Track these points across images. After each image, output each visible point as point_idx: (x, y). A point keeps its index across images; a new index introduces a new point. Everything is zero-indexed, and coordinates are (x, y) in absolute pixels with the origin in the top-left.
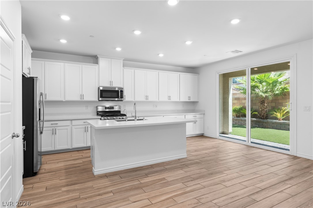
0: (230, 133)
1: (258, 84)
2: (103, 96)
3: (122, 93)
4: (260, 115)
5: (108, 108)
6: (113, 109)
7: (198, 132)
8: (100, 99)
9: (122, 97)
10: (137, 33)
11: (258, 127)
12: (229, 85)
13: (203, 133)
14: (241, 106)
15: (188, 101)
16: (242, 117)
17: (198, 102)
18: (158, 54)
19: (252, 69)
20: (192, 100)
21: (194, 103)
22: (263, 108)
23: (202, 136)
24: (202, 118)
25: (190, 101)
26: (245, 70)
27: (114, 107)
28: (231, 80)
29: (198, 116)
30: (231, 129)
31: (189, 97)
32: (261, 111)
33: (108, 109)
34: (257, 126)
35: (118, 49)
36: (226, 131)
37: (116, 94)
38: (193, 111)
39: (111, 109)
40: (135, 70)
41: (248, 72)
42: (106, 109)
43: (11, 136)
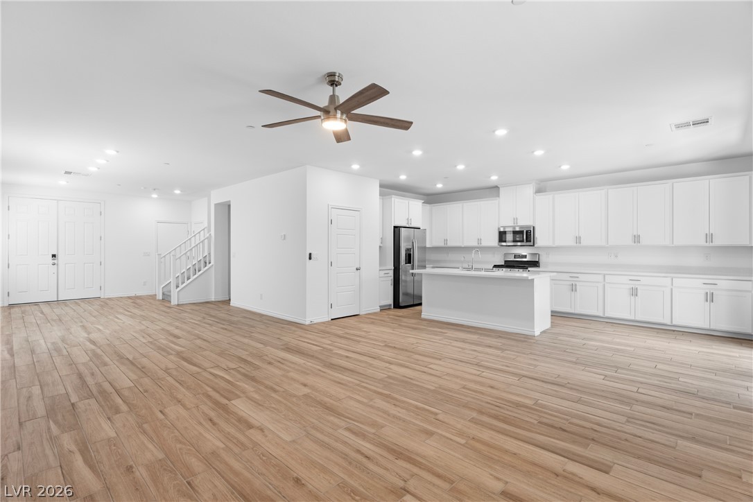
2: (504, 240)
3: (531, 235)
5: (519, 256)
6: (526, 258)
8: (499, 244)
27: (527, 255)
39: (522, 258)
42: (515, 258)
43: (355, 268)
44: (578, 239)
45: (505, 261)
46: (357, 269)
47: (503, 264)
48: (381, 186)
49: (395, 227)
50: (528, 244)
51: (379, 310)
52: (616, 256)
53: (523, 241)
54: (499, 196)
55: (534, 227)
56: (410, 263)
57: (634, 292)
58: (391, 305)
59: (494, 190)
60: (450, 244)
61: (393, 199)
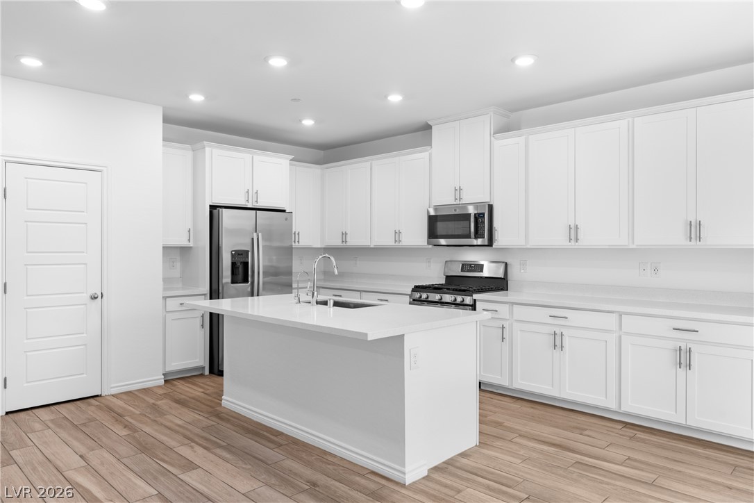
2: (438, 233)
5: (470, 268)
6: (482, 271)
9: (481, 233)
27: (485, 264)
33: (468, 270)
39: (476, 271)
42: (462, 270)
43: (87, 296)
44: (574, 232)
45: (448, 277)
46: (94, 298)
47: (443, 282)
48: (167, 120)
49: (212, 207)
50: (479, 241)
51: (162, 382)
52: (656, 270)
53: (468, 236)
54: (430, 144)
55: (491, 208)
56: (245, 280)
57: (684, 359)
58: (203, 368)
59: (421, 132)
60: (353, 242)
61: (207, 149)
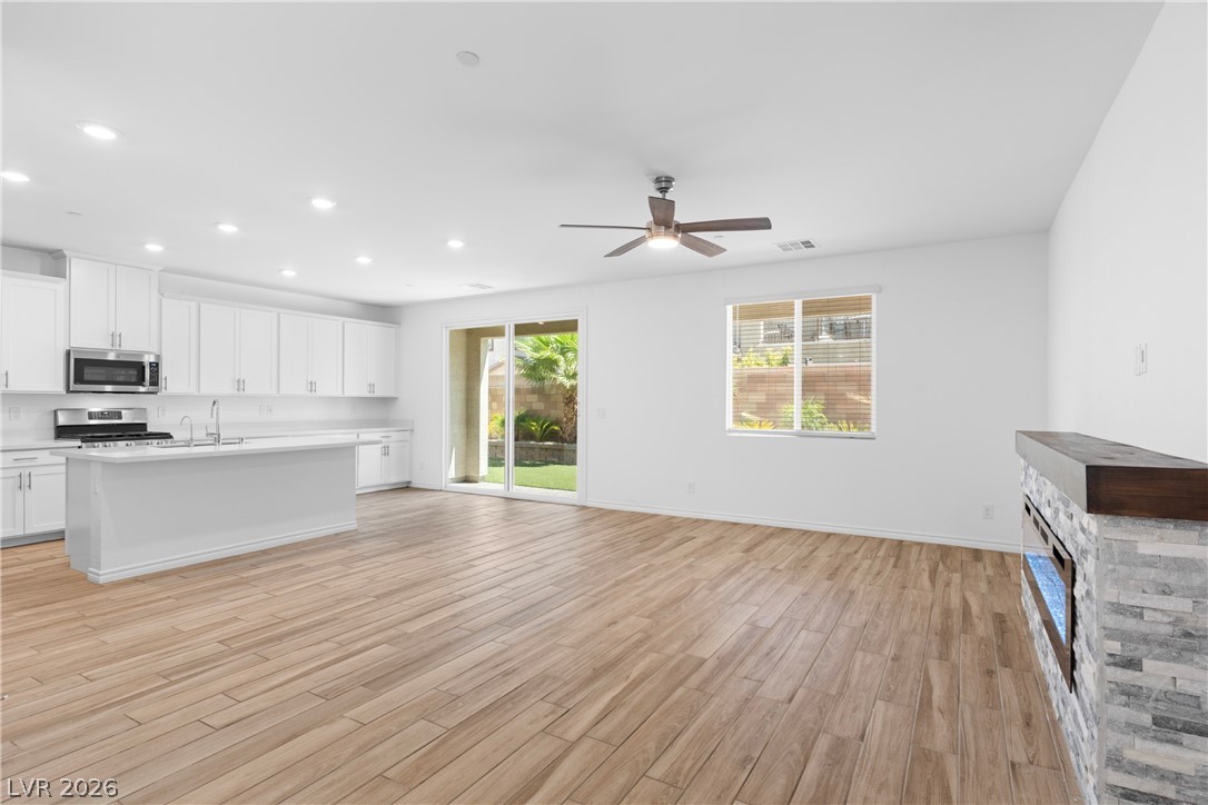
0: (483, 479)
1: (556, 356)
2: (86, 377)
3: (157, 371)
4: (564, 432)
5: (102, 415)
6: (120, 418)
7: (395, 478)
8: (73, 387)
9: (155, 382)
10: (228, 229)
11: (555, 464)
12: (482, 357)
13: (408, 480)
14: (522, 412)
15: (369, 395)
16: (526, 440)
17: (395, 399)
18: (281, 270)
19: (517, 326)
20: (378, 393)
21: (386, 401)
22: (570, 416)
23: (406, 488)
24: (405, 441)
25: (372, 395)
26: (504, 327)
27: (123, 412)
28: (486, 342)
29: (395, 436)
30: (484, 467)
31: (372, 386)
32: (567, 423)
33: (99, 418)
34: (556, 460)
35: (154, 248)
36: (472, 474)
37: (134, 372)
38: (383, 423)
39: (112, 419)
40: (202, 305)
41: (510, 331)
42: (90, 418)
44: (240, 384)
